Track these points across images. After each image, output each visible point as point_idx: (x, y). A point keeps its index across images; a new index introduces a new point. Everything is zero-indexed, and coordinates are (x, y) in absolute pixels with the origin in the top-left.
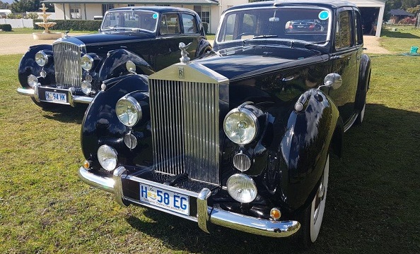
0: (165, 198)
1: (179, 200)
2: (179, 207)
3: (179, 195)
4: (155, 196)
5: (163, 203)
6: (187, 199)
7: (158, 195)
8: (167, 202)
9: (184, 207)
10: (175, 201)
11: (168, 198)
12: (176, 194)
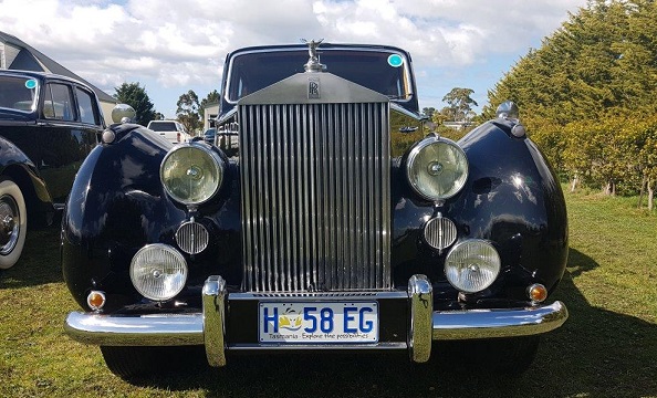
0: (324, 319)
1: (356, 316)
2: (355, 331)
3: (355, 305)
4: (299, 322)
5: (319, 331)
6: (375, 309)
7: (307, 318)
8: (327, 327)
9: (366, 327)
10: (347, 319)
11: (330, 319)
12: (349, 305)
